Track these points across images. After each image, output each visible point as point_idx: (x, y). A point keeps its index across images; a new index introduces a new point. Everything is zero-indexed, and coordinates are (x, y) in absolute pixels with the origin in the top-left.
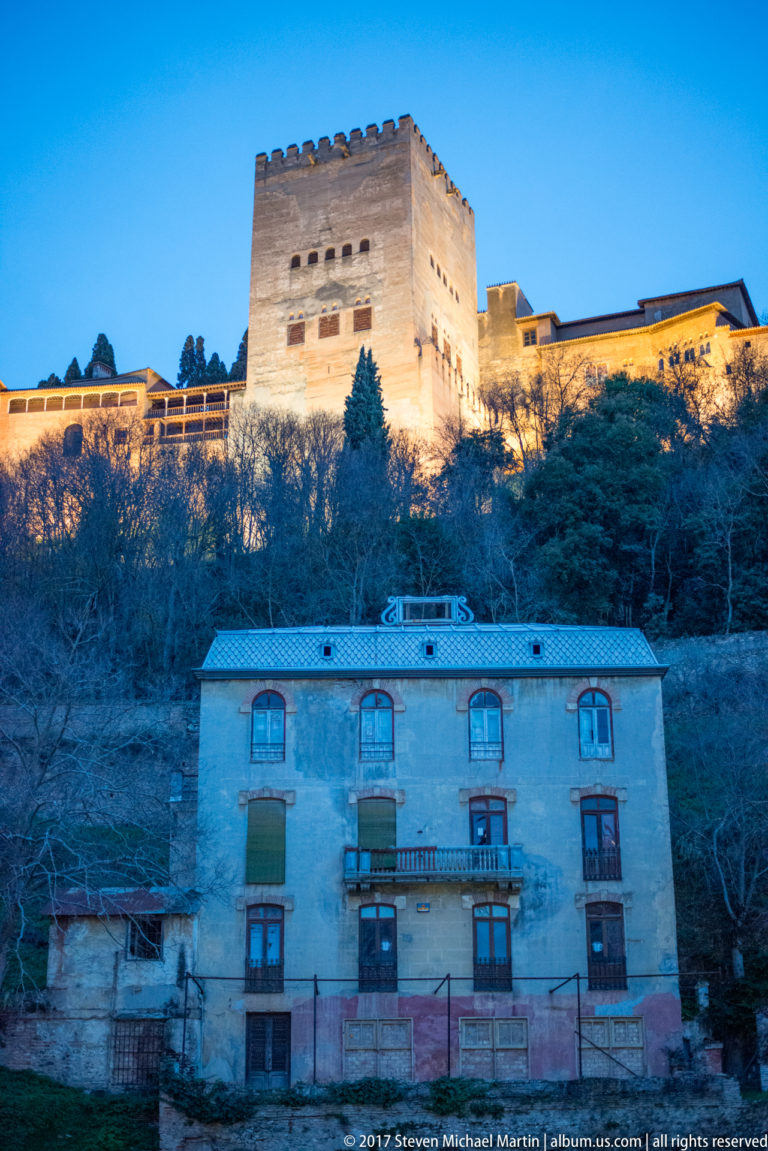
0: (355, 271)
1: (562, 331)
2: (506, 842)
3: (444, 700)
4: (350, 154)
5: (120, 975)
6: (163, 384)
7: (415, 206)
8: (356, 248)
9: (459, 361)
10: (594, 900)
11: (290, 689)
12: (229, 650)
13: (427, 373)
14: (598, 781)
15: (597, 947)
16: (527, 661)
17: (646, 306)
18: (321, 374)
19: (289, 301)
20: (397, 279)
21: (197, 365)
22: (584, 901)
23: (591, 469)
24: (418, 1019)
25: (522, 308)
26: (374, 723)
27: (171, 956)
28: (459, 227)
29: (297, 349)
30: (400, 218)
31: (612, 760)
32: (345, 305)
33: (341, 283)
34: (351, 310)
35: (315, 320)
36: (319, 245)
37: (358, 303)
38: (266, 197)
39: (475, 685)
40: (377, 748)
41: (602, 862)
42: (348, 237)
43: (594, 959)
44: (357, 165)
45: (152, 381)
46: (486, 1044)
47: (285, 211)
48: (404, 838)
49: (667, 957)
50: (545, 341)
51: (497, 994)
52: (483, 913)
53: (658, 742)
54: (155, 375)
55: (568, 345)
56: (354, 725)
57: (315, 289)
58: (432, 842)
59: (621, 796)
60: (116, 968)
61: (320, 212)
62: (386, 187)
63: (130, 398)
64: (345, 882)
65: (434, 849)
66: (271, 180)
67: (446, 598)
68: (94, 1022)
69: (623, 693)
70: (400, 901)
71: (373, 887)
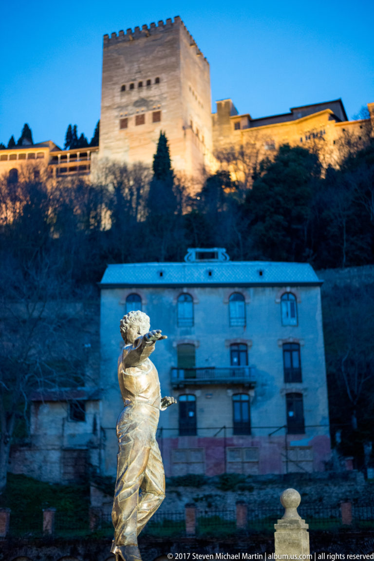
0: (153, 93)
1: (253, 123)
2: (247, 364)
3: (217, 298)
4: (150, 35)
5: (65, 428)
6: (57, 148)
7: (182, 61)
8: (153, 81)
9: (203, 137)
10: (289, 392)
11: (144, 293)
12: (114, 274)
13: (188, 143)
14: (291, 335)
15: (291, 414)
16: (257, 279)
17: (294, 111)
18: (136, 144)
19: (121, 107)
20: (174, 97)
21: (74, 140)
22: (284, 393)
23: (277, 189)
24: (207, 448)
25: (233, 111)
26: (185, 308)
27: (89, 419)
28: (203, 71)
29: (125, 131)
30: (175, 66)
31: (297, 325)
32: (148, 110)
33: (146, 99)
34: (151, 112)
35: (133, 117)
36: (135, 80)
37: (154, 109)
38: (108, 56)
39: (231, 290)
40: (186, 321)
41: (293, 374)
42: (149, 76)
43: (289, 419)
44: (154, 40)
45: (52, 147)
46: (239, 460)
47: (118, 63)
48: (199, 363)
49: (324, 418)
50: (245, 127)
51: (245, 436)
52: (237, 398)
53: (319, 317)
54: (53, 144)
55: (259, 129)
56: (174, 309)
57: (134, 101)
58: (213, 365)
59: (302, 343)
60: (63, 425)
61: (135, 63)
62: (168, 51)
63: (41, 155)
64: (172, 384)
65: (213, 368)
66: (111, 47)
67: (215, 249)
68: (53, 451)
69: (302, 295)
70: (198, 393)
71: (186, 386)
